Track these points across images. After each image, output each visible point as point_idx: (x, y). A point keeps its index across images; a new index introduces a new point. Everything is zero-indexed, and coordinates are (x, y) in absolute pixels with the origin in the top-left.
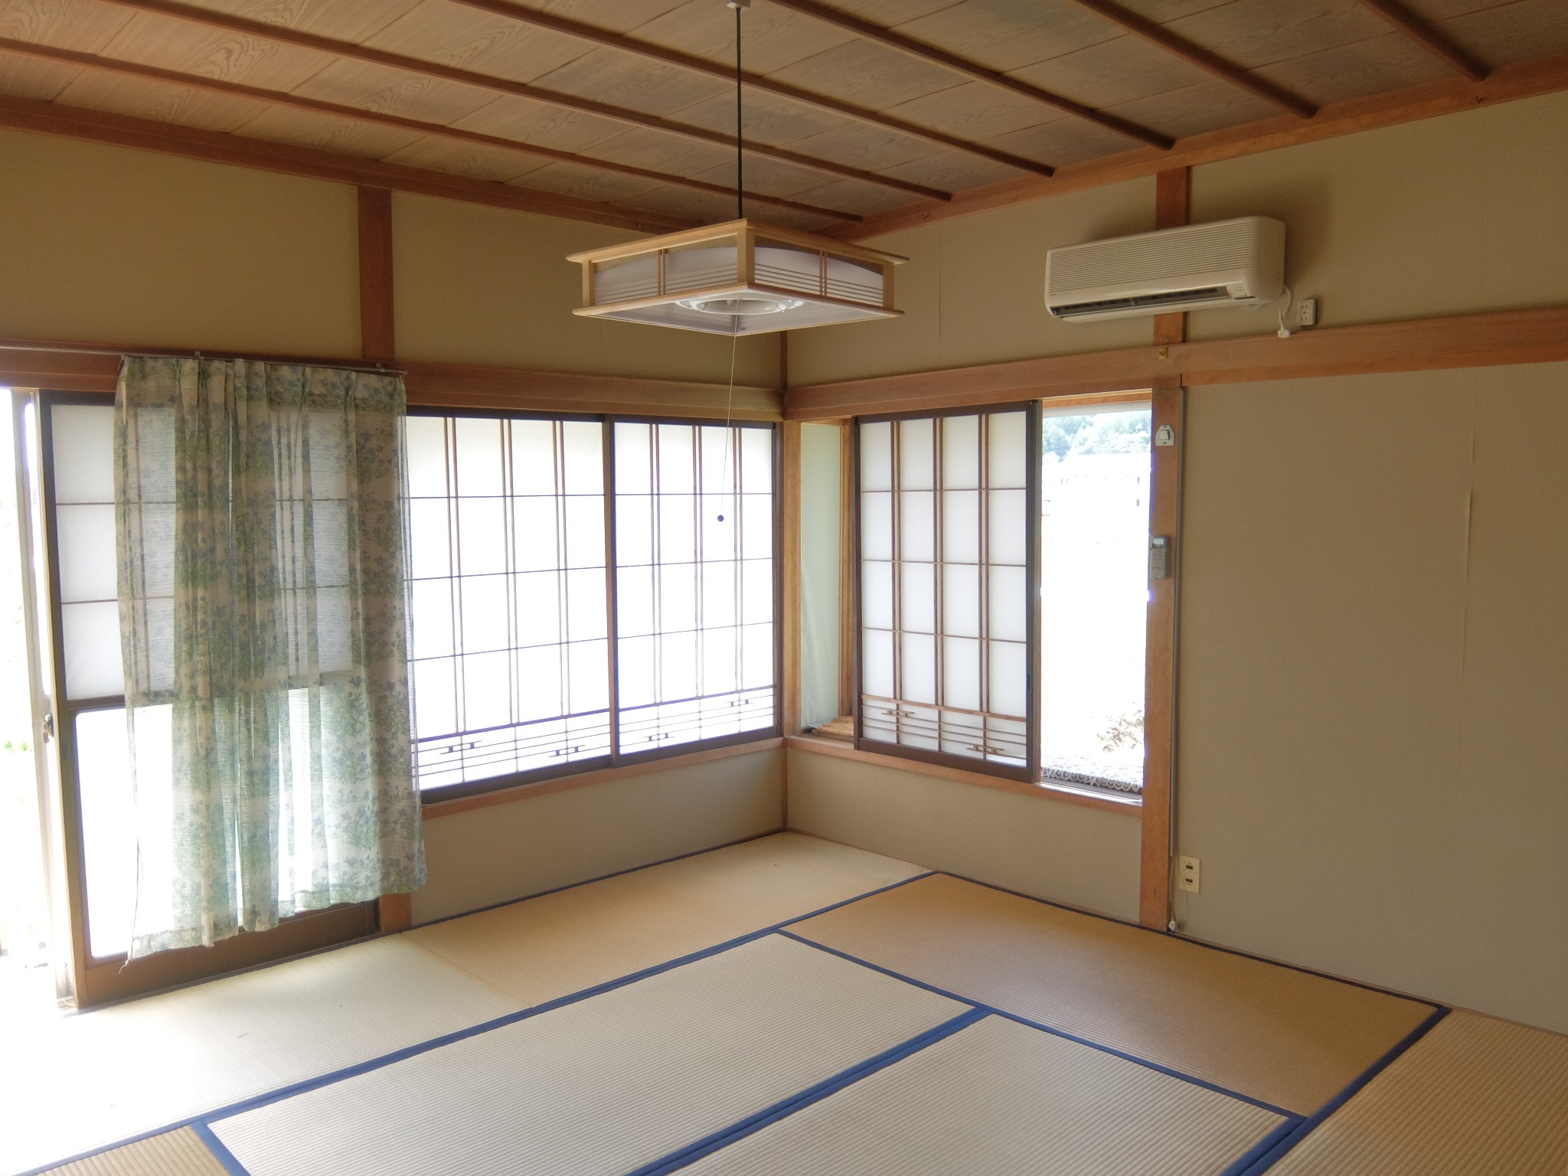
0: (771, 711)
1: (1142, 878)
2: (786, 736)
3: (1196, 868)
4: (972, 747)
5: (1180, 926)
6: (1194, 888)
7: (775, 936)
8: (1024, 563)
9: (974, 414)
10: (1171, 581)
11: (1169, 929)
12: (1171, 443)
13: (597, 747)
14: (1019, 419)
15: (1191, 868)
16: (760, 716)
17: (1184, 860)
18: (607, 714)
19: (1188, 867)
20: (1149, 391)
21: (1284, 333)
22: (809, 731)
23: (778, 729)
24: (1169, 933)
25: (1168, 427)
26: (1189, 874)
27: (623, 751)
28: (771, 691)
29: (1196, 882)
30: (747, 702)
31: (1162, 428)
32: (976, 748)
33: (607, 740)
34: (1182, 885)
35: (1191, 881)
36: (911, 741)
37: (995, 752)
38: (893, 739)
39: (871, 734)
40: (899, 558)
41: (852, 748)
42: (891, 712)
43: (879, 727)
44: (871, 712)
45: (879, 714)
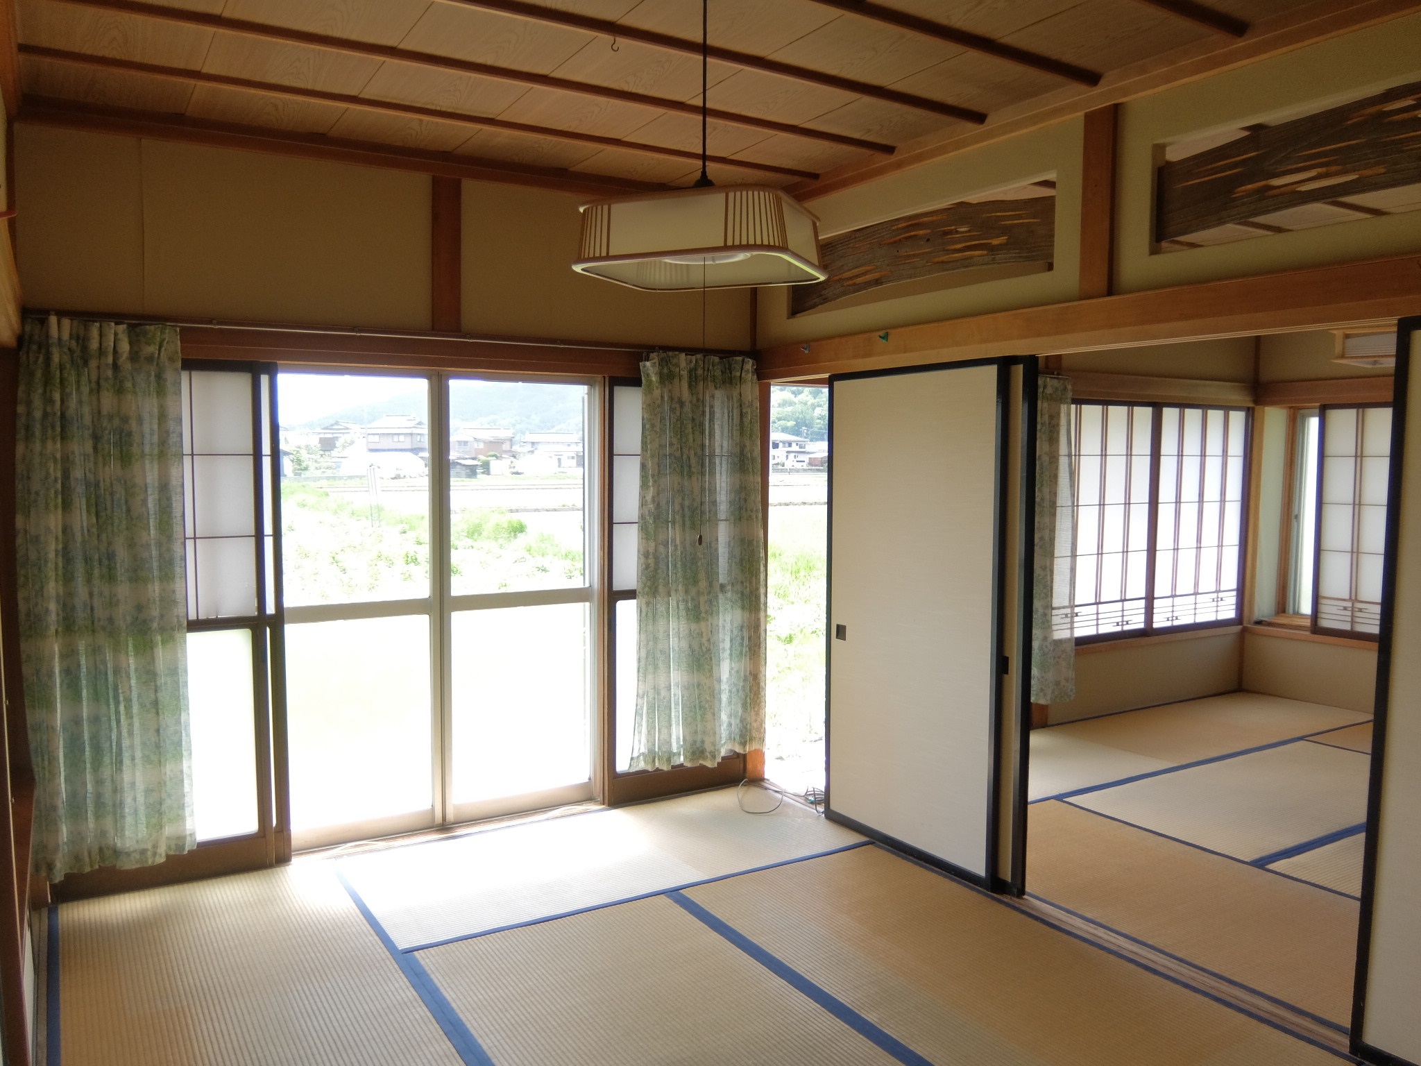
0: (1234, 607)
2: (1245, 625)
7: (1302, 743)
13: (1137, 622)
16: (1227, 611)
18: (1143, 602)
22: (1259, 623)
23: (1239, 619)
27: (1155, 625)
28: (1234, 593)
30: (1222, 600)
33: (1142, 618)
36: (1360, 628)
38: (1347, 627)
39: (1325, 623)
40: (1360, 502)
41: (1308, 633)
42: (1345, 609)
43: (1333, 618)
44: (1327, 609)
45: (1334, 610)
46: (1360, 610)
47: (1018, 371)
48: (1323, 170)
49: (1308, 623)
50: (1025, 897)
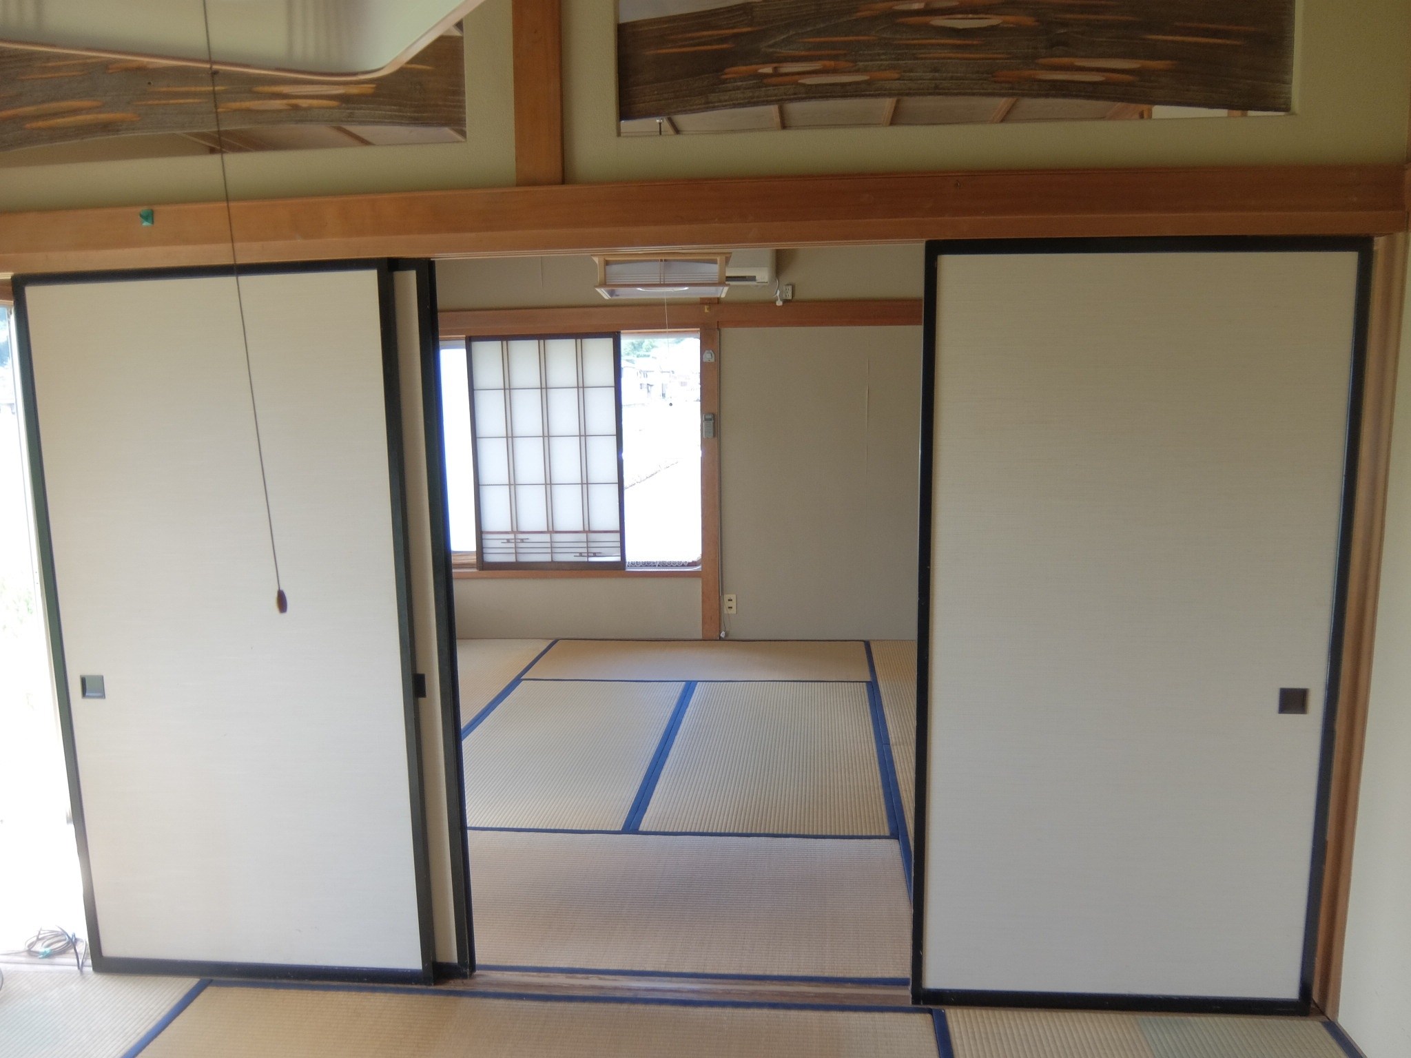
1: (703, 611)
3: (734, 600)
4: (578, 554)
5: (727, 635)
6: (733, 611)
8: (615, 434)
9: (572, 338)
10: (716, 438)
11: (720, 637)
12: (713, 360)
14: (608, 343)
15: (731, 600)
17: (727, 597)
19: (729, 600)
20: (699, 329)
21: (779, 303)
24: (721, 639)
25: (711, 351)
26: (730, 604)
29: (734, 608)
31: (707, 351)
32: (581, 555)
34: (726, 611)
35: (731, 608)
36: (524, 559)
37: (595, 555)
38: (512, 559)
39: (491, 558)
40: (512, 434)
41: (475, 570)
42: (508, 541)
43: (498, 552)
44: (491, 543)
45: (498, 544)
46: (522, 541)
47: (408, 282)
48: (830, 64)
49: (473, 559)
50: (477, 972)
